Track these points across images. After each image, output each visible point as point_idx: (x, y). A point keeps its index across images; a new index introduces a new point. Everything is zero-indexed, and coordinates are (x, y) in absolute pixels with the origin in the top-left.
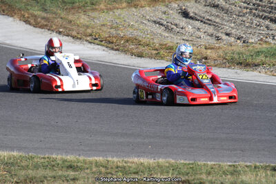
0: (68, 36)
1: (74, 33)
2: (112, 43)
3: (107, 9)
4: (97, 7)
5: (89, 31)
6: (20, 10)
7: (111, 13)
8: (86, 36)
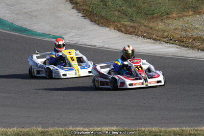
0: (150, 39)
1: (155, 36)
2: (183, 42)
3: (178, 17)
4: (171, 16)
5: (166, 34)
6: (114, 22)
7: (181, 20)
8: (164, 38)
